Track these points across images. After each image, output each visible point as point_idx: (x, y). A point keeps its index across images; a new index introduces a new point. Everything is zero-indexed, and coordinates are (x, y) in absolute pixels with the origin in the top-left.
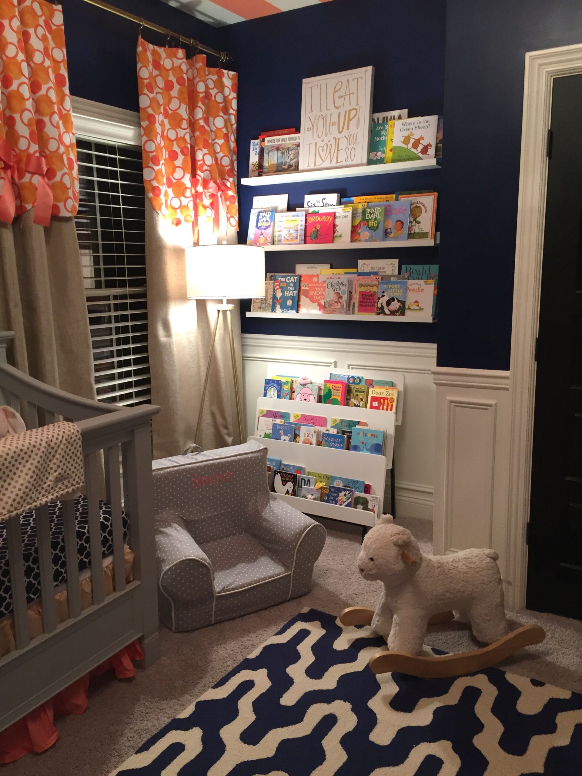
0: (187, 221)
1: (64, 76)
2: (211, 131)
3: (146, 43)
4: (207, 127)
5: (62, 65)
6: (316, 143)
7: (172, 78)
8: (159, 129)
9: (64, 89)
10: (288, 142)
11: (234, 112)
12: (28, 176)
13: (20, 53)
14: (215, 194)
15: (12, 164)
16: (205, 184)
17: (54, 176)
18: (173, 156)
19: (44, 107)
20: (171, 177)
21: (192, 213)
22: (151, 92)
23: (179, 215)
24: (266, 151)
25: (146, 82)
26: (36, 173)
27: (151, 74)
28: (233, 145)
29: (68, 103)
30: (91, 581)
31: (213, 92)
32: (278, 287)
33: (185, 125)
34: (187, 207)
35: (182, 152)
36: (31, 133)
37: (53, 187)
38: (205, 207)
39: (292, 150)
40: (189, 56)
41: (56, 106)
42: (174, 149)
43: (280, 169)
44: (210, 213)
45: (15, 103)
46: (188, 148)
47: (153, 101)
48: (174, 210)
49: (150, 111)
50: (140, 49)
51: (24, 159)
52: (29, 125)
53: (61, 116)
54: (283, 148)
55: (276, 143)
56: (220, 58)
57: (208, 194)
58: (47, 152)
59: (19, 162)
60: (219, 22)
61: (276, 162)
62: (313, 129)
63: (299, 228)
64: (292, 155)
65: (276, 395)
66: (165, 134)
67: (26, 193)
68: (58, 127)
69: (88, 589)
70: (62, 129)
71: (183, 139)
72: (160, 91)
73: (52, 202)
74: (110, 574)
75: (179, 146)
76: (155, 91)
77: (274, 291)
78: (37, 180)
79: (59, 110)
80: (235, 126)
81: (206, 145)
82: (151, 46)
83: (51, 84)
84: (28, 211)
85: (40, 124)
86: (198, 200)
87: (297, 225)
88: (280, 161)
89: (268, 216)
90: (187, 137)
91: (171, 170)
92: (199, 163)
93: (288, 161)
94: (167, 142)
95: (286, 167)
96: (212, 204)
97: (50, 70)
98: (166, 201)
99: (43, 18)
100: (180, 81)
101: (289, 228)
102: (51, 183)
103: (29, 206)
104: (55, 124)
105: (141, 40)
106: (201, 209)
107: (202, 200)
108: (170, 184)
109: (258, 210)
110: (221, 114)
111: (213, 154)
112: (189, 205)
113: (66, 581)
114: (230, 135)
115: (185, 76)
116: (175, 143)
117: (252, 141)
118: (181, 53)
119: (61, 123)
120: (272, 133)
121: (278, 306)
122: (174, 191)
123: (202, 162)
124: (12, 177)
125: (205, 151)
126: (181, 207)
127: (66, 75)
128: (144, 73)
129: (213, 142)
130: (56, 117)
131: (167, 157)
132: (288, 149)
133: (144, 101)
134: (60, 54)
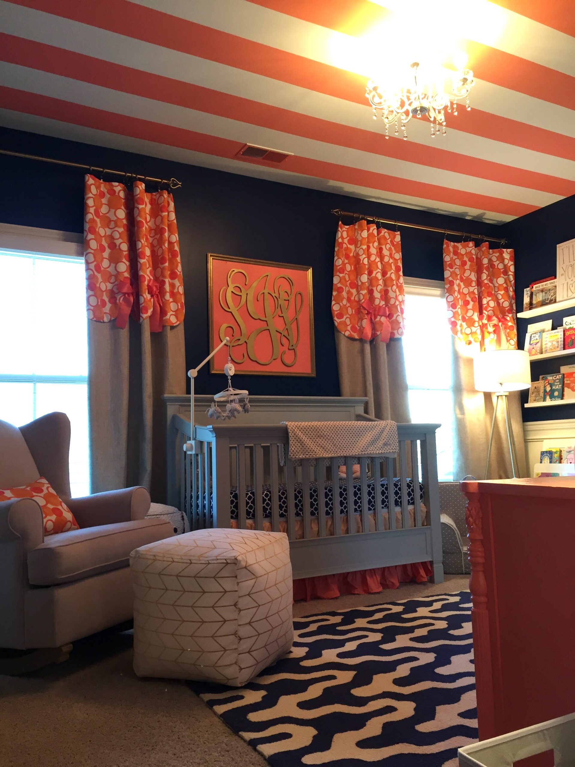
0: (475, 341)
1: (400, 266)
2: (495, 287)
3: (449, 242)
4: (490, 284)
5: (399, 261)
6: (567, 283)
7: (466, 259)
8: (456, 288)
9: (400, 273)
10: (549, 285)
11: (512, 274)
12: (379, 317)
13: (377, 258)
14: (497, 324)
15: (371, 311)
16: (489, 318)
17: (393, 316)
18: (466, 303)
19: (389, 283)
20: (465, 316)
21: (480, 337)
22: (452, 268)
23: (470, 338)
24: (534, 294)
25: (448, 263)
26: (382, 316)
27: (451, 259)
28: (511, 294)
29: (402, 280)
30: (402, 514)
31: (496, 264)
32: (547, 384)
33: (474, 284)
34: (475, 333)
35: (472, 300)
36: (381, 296)
37: (392, 323)
38: (489, 333)
39: (552, 290)
40: (477, 245)
41: (395, 282)
42: (467, 299)
43: (544, 303)
44: (493, 337)
45: (374, 283)
46: (476, 298)
47: (453, 274)
48: (466, 336)
49: (451, 279)
50: (445, 246)
51: (377, 309)
52: (380, 292)
53: (398, 287)
54: (546, 290)
55: (541, 287)
56: (501, 242)
57: (491, 325)
58: (389, 305)
59: (375, 310)
60: (501, 222)
61: (541, 299)
62: (565, 273)
63: (559, 340)
64: (552, 294)
65: (549, 461)
66: (461, 291)
67: (377, 326)
68: (395, 292)
69: (400, 517)
70: (398, 293)
71: (473, 292)
72: (458, 267)
73: (390, 330)
74: (412, 514)
75: (470, 296)
76: (454, 268)
77: (545, 387)
78: (383, 319)
79: (396, 283)
80: (513, 282)
81: (490, 294)
82: (452, 243)
83: (392, 271)
84: (377, 335)
85: (386, 292)
86: (484, 329)
87: (558, 338)
88: (544, 298)
89: (537, 336)
90: (476, 291)
91: (465, 310)
92: (484, 306)
93: (550, 297)
94: (463, 296)
95: (548, 301)
96: (494, 331)
97: (392, 264)
98: (461, 330)
99: (390, 239)
100: (471, 260)
101: (552, 341)
102: (390, 321)
103: (378, 333)
104: (394, 291)
105: (445, 241)
106: (486, 334)
107: (487, 328)
108: (464, 319)
109: (531, 333)
110: (502, 275)
111: (497, 300)
112: (477, 332)
113: (388, 507)
114: (509, 287)
115: (474, 257)
116: (467, 296)
117: (525, 289)
118: (471, 244)
119: (397, 290)
120: (538, 282)
121: (548, 397)
122: (467, 324)
123: (486, 305)
124: (371, 319)
125: (490, 298)
126: (471, 333)
127: (401, 266)
128: (447, 259)
129: (496, 293)
130: (395, 287)
131: (462, 304)
132: (550, 290)
133: (447, 274)
134: (398, 256)
